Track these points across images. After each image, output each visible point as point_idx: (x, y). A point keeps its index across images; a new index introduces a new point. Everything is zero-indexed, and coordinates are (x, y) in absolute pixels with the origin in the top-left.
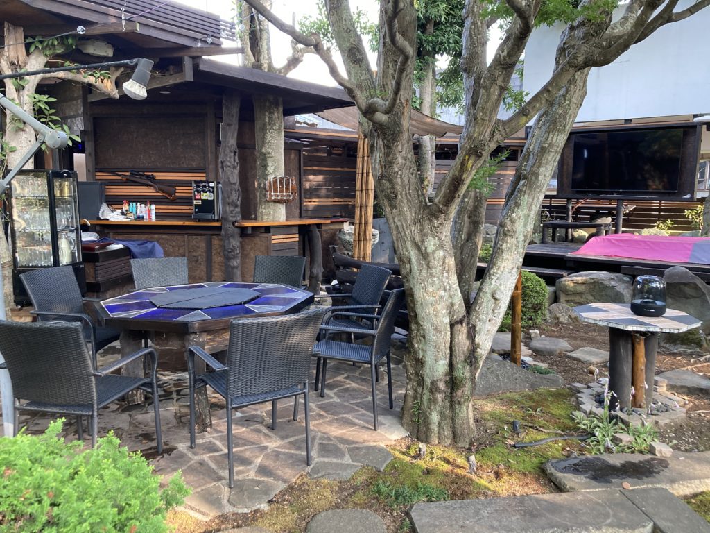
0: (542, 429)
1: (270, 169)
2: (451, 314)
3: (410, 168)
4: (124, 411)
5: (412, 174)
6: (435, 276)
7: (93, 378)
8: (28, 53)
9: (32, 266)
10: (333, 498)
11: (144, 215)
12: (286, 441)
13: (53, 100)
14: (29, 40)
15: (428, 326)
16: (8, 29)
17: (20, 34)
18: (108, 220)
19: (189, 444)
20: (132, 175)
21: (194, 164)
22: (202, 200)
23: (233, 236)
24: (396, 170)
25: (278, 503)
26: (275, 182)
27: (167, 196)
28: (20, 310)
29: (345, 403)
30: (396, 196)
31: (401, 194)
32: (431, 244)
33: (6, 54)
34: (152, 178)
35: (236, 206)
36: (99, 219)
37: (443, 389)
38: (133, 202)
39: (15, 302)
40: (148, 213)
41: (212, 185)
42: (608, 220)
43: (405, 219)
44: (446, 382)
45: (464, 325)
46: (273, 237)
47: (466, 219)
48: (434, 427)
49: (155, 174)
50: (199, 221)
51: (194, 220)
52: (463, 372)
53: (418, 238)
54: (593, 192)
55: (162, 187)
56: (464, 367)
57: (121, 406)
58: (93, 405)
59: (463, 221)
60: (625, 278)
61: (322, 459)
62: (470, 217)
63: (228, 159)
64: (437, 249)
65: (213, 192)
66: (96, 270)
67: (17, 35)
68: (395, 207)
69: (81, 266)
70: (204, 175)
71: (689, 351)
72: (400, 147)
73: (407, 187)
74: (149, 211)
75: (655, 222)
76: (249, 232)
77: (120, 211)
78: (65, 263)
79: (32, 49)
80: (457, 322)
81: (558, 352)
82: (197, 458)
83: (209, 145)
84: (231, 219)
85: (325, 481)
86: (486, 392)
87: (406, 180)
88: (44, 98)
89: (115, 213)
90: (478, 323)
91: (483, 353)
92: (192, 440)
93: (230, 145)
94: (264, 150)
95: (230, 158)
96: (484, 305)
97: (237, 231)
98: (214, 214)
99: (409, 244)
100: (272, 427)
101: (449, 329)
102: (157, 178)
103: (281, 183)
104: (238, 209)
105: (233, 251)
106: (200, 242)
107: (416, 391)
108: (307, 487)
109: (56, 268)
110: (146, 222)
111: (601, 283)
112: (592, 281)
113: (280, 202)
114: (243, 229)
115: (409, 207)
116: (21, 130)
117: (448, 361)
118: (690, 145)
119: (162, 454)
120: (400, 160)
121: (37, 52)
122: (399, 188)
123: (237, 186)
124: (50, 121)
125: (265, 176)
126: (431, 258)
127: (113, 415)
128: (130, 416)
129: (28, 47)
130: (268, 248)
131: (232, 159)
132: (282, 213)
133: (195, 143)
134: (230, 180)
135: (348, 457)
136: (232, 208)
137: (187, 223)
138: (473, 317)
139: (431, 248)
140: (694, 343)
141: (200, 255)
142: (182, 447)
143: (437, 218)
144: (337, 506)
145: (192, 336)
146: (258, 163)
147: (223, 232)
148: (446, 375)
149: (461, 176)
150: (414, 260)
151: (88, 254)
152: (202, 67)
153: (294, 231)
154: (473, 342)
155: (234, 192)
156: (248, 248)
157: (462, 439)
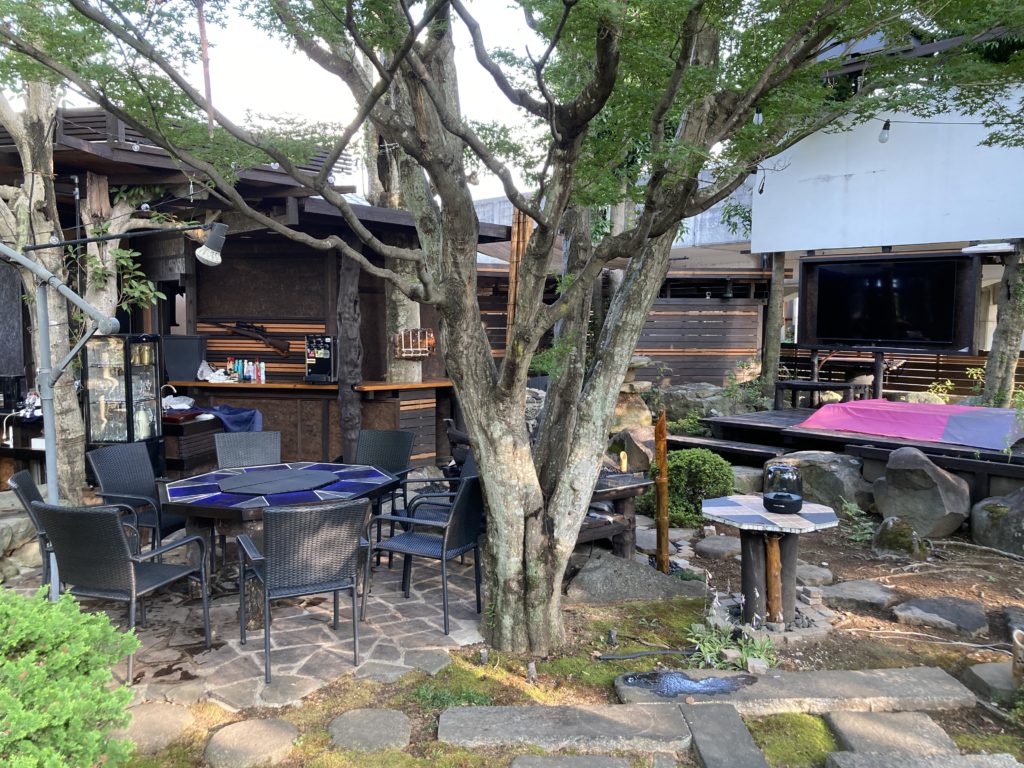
0: (644, 642)
1: (402, 320)
2: (526, 506)
3: (477, 347)
4: (185, 605)
5: (480, 353)
6: (503, 464)
7: (132, 564)
8: (112, 205)
9: (106, 442)
10: (369, 698)
11: (251, 374)
12: (344, 641)
13: (137, 254)
14: (115, 190)
15: (499, 519)
16: (91, 179)
17: (104, 184)
18: (207, 381)
19: (239, 640)
20: (238, 326)
21: (312, 314)
22: (317, 359)
23: (351, 402)
24: (461, 349)
25: (312, 700)
26: (407, 337)
27: (279, 350)
28: (92, 489)
29: (430, 606)
30: (462, 377)
31: (467, 375)
32: (497, 429)
33: (88, 206)
34: (262, 331)
35: (356, 366)
36: (197, 380)
37: (515, 589)
38: (239, 359)
39: (87, 480)
40: (256, 373)
41: (328, 340)
42: (868, 380)
43: (472, 402)
44: (518, 582)
45: (539, 518)
46: (402, 403)
47: (557, 398)
48: (507, 633)
49: (265, 325)
50: (314, 383)
51: (307, 382)
52: (538, 571)
53: (484, 422)
54: (844, 342)
55: (274, 341)
56: (536, 565)
57: (184, 599)
58: (131, 591)
59: (553, 400)
60: (851, 461)
61: (373, 661)
62: (561, 396)
63: (347, 310)
64: (504, 434)
65: (329, 349)
66: (179, 445)
67: (102, 185)
68: (462, 388)
69: (161, 441)
70: (323, 326)
71: (894, 557)
72: (464, 326)
73: (473, 368)
74: (258, 370)
75: (930, 382)
76: (371, 397)
77: (223, 370)
78: (142, 438)
79: (116, 200)
80: (532, 515)
81: (726, 555)
82: (244, 654)
83: (330, 290)
84: (349, 381)
85: (368, 682)
86: (608, 599)
87: (472, 359)
88: (128, 253)
89: (217, 372)
90: (557, 517)
91: (564, 550)
92: (243, 636)
93: (349, 293)
94: (394, 297)
95: (349, 308)
96: (562, 495)
97: (356, 396)
98: (330, 375)
99: (476, 428)
100: (334, 627)
101: (523, 522)
102: (268, 330)
103: (414, 337)
104: (358, 370)
105: (350, 420)
106: (314, 409)
107: (492, 591)
108: (347, 687)
109: (130, 444)
110: (253, 384)
111: (819, 467)
112: (807, 464)
113: (414, 359)
114: (364, 394)
115: (476, 389)
116: (103, 289)
117: (521, 557)
118: (967, 282)
119: (210, 648)
120: (466, 339)
121: (122, 204)
122: (464, 369)
123: (358, 342)
124: (133, 278)
125: (395, 329)
126: (497, 444)
127: (174, 608)
128: (191, 610)
129: (112, 197)
130: (396, 415)
131: (352, 310)
132: (417, 372)
133: (314, 288)
134: (349, 333)
135: (402, 659)
136: (350, 369)
137: (299, 386)
138: (551, 510)
139: (497, 434)
140: (905, 548)
141: (315, 424)
142: (233, 642)
143: (502, 401)
144: (371, 706)
145: (249, 525)
146: (388, 312)
147: (339, 397)
148: (519, 573)
149: (515, 361)
150: (482, 446)
151: (170, 425)
152: (308, 209)
153: (429, 395)
154: (551, 537)
155: (353, 350)
156: (372, 416)
157: (537, 646)
